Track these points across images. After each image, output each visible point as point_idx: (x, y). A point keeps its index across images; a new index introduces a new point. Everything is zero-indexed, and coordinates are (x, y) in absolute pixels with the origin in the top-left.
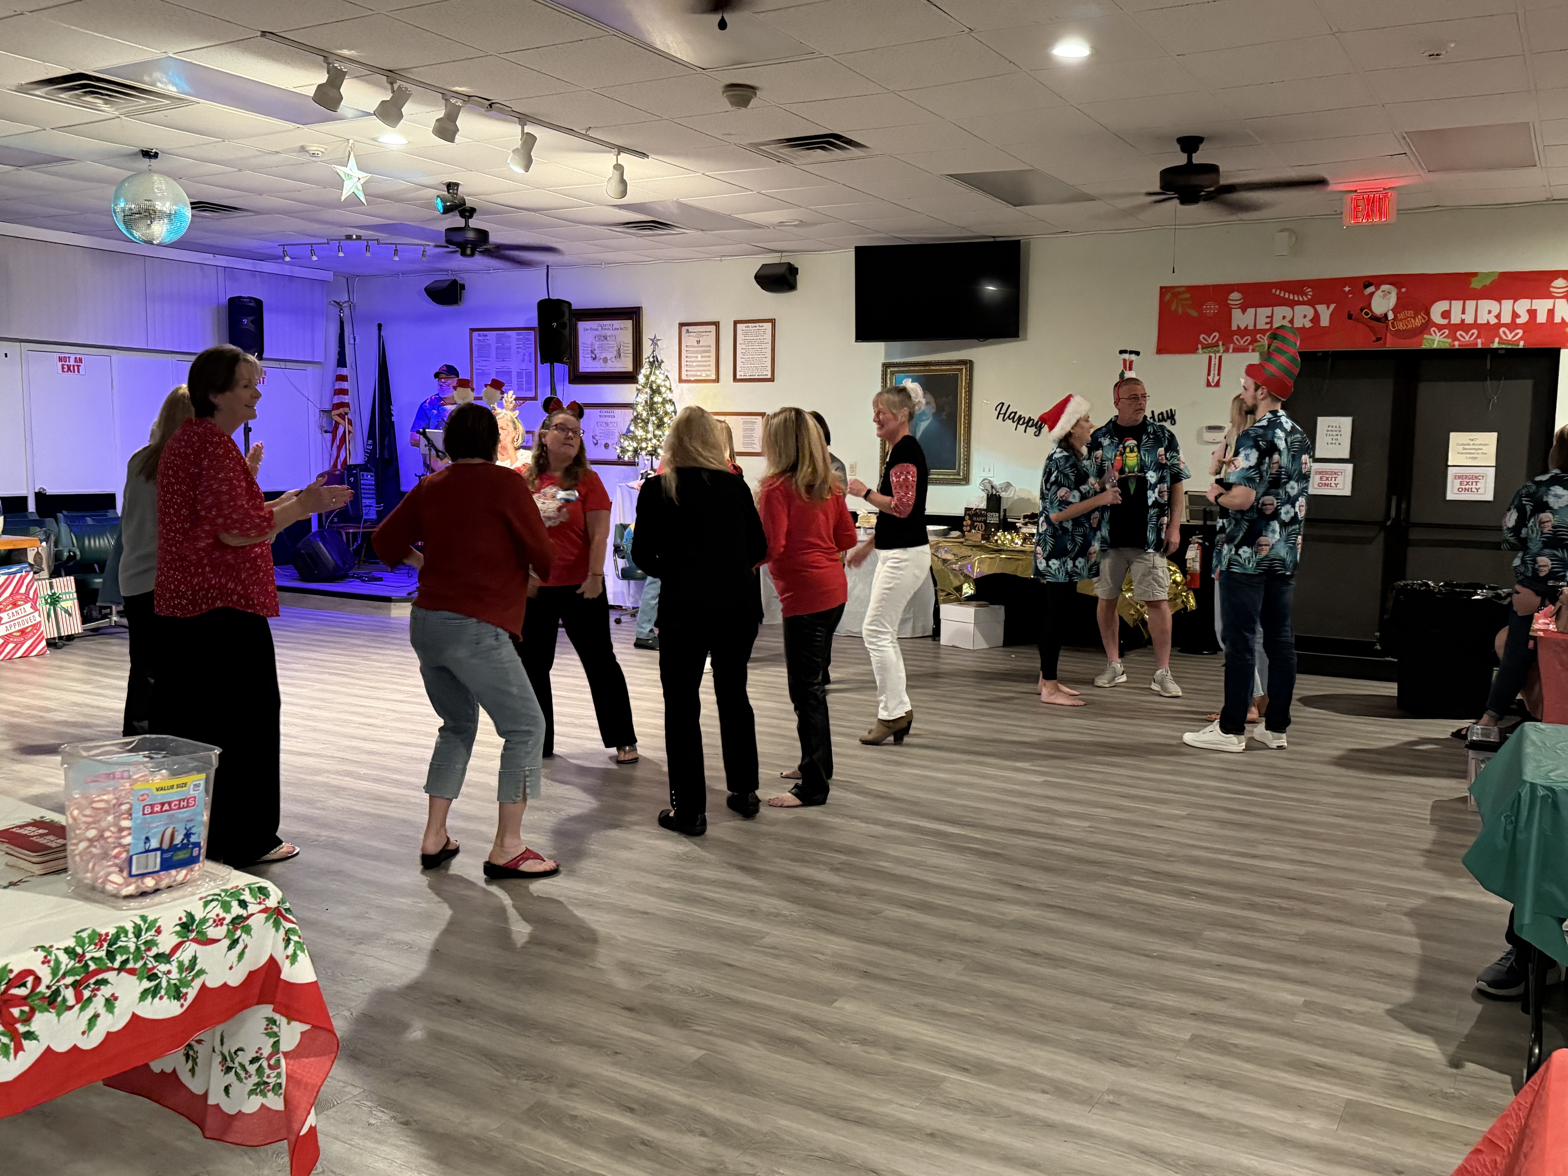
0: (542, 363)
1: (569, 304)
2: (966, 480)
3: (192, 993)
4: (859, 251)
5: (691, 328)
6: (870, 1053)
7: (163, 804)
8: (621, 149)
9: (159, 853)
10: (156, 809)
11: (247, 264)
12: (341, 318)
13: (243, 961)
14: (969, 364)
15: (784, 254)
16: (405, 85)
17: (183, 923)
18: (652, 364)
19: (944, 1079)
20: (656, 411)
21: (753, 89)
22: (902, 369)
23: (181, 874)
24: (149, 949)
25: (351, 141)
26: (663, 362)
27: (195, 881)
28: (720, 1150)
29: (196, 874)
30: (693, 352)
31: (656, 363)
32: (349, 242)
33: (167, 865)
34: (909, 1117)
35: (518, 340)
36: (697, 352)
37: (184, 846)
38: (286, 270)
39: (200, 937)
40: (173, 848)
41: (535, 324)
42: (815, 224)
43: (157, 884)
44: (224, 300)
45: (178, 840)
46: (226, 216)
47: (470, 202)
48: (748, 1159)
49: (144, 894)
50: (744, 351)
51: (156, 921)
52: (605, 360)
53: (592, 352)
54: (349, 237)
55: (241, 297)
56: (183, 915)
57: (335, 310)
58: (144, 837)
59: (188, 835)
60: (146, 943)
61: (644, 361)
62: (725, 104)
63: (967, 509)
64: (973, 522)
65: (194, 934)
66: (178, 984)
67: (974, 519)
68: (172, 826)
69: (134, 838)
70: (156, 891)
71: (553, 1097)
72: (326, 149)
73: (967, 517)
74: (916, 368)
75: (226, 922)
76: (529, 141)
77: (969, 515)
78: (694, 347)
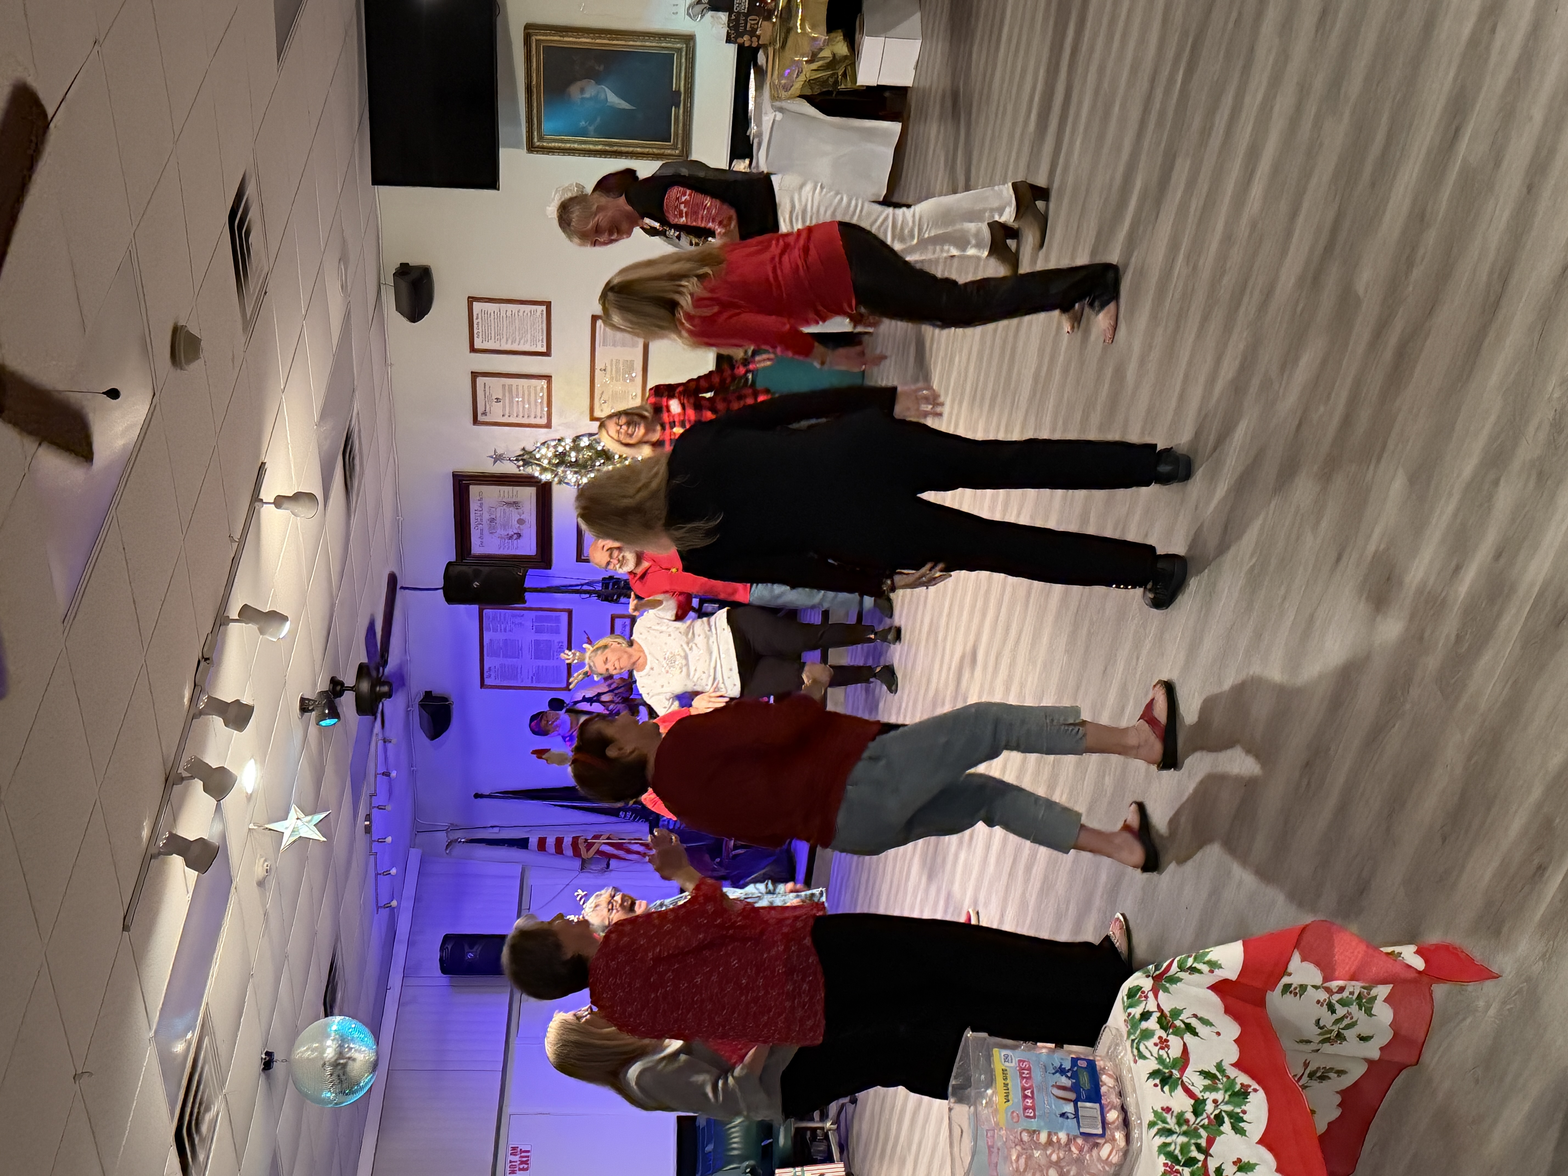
0: (524, 602)
1: (450, 564)
2: (689, 40)
3: (1243, 1079)
4: (377, 180)
5: (480, 410)
6: (1425, 254)
7: (1025, 1097)
8: (256, 498)
9: (1079, 1104)
10: (1029, 1102)
11: (400, 950)
12: (466, 842)
13: (1211, 1020)
14: (530, 30)
15: (382, 281)
16: (183, 763)
17: (1161, 1081)
18: (526, 463)
19: (1465, 159)
20: (586, 461)
21: (176, 330)
22: (535, 126)
23: (1107, 1080)
24: (1187, 1121)
25: (251, 826)
26: (524, 449)
27: (1116, 1066)
28: (1516, 465)
29: (1109, 1065)
30: (511, 406)
31: (527, 457)
32: (373, 829)
33: (1095, 1095)
34: (1506, 214)
35: (495, 630)
36: (511, 402)
37: (1074, 1076)
38: (407, 905)
39: (1180, 1065)
40: (1075, 1088)
41: (475, 608)
42: (344, 242)
43: (1115, 1108)
44: (443, 980)
45: (1065, 1081)
46: (342, 973)
47: (323, 685)
48: (1531, 429)
49: (1126, 1123)
50: (510, 341)
51: (1155, 1113)
52: (521, 521)
53: (511, 537)
54: (368, 829)
55: (441, 960)
56: (1151, 1082)
57: (458, 850)
58: (1061, 1120)
59: (1062, 1071)
60: (1179, 1124)
61: (522, 472)
62: (196, 366)
63: (728, 41)
64: (745, 32)
65: (1174, 1071)
66: (1229, 1093)
67: (741, 29)
68: (1050, 1088)
69: (1061, 1129)
70: (1124, 1109)
71: (1432, 663)
72: (261, 857)
73: (740, 40)
74: (535, 105)
75: (1164, 1035)
76: (248, 613)
77: (736, 38)
78: (504, 407)
